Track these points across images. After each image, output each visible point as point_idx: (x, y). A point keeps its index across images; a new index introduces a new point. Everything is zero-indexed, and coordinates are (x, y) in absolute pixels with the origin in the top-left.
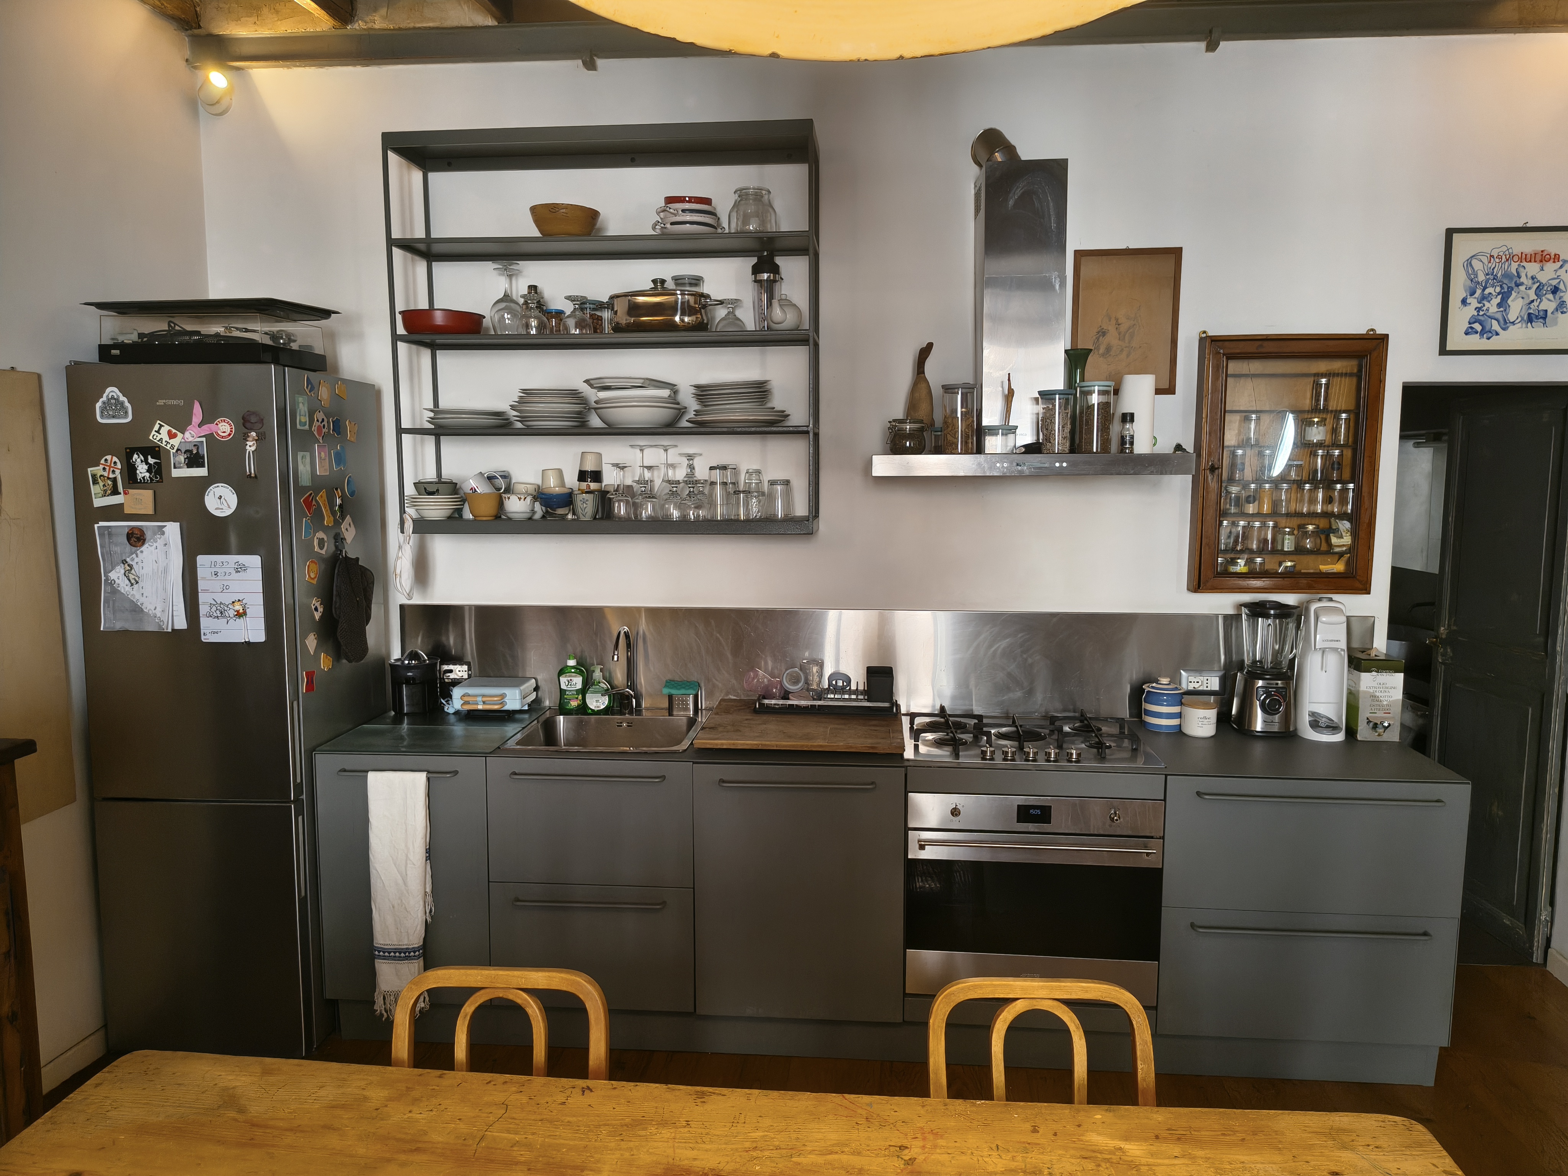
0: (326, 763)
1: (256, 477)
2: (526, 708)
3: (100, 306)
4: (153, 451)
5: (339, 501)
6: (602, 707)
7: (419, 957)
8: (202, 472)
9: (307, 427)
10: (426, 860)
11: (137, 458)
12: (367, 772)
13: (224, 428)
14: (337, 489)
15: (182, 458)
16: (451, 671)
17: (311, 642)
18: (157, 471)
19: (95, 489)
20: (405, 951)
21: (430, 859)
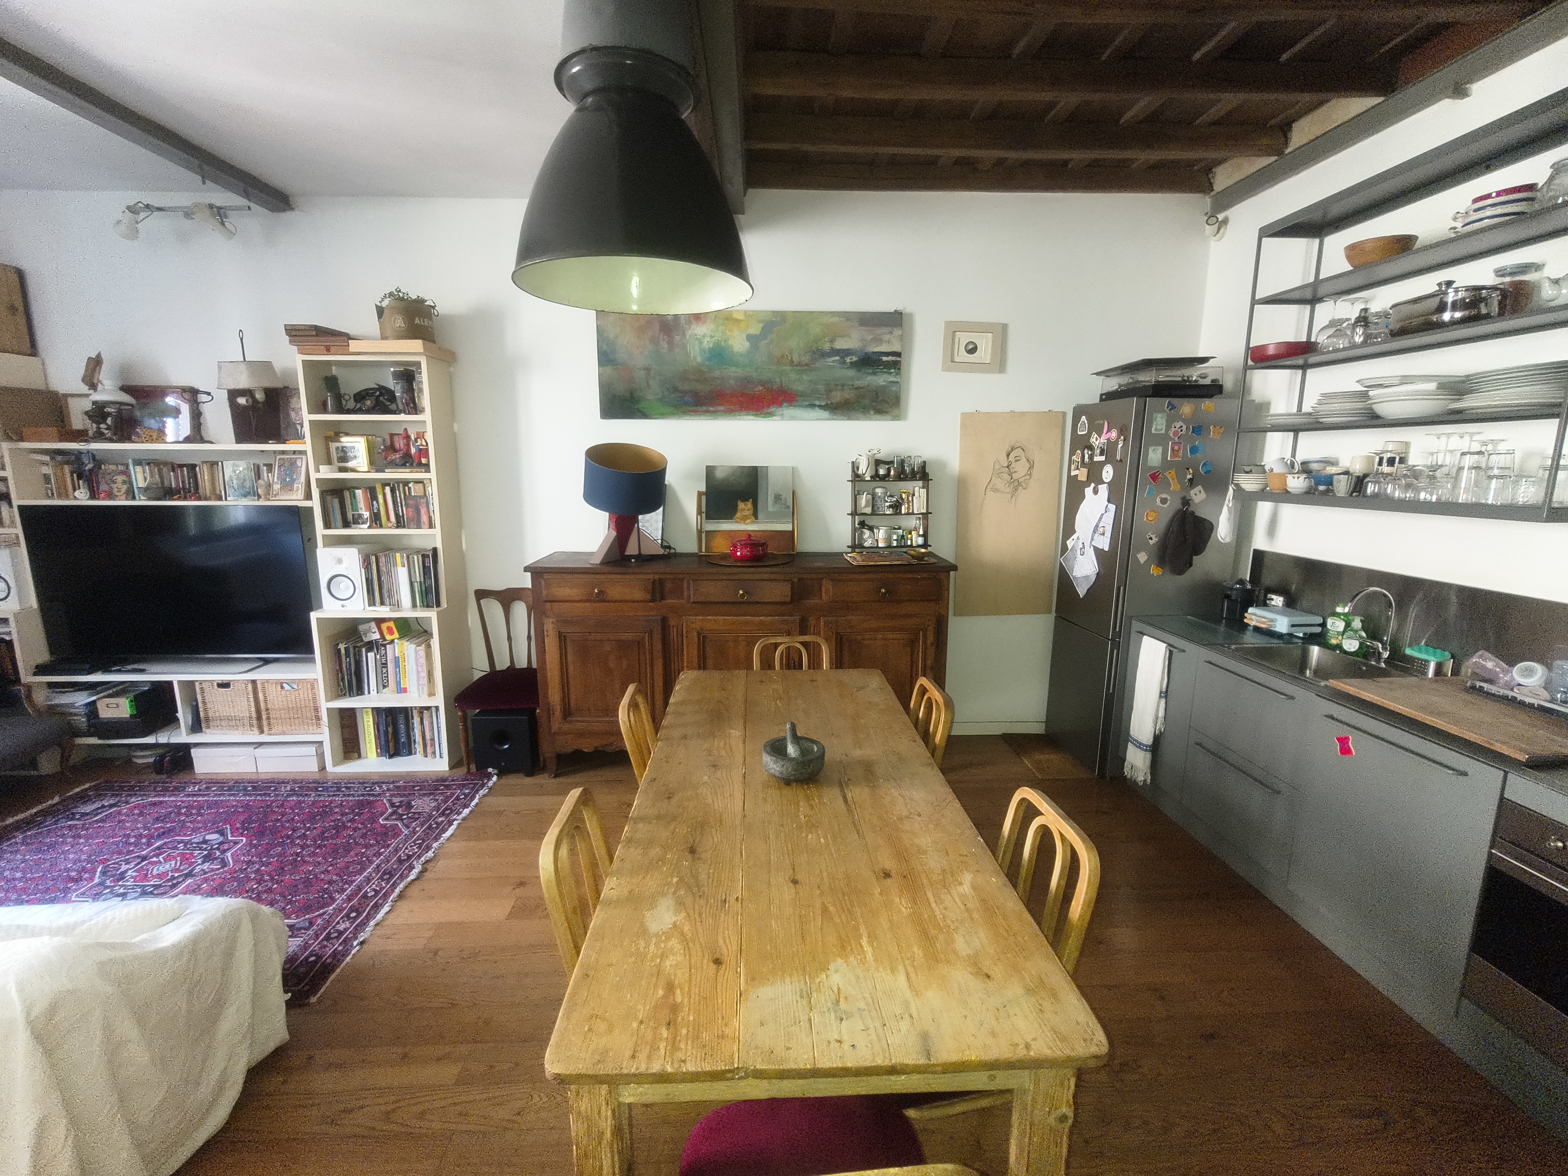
0: (1136, 625)
1: (1121, 460)
2: (1301, 635)
3: (1098, 374)
4: (1091, 448)
5: (1189, 477)
6: (1353, 650)
7: (1146, 750)
8: (1103, 458)
9: (1163, 432)
10: (1160, 697)
11: (1086, 451)
12: (1144, 634)
13: (1114, 434)
14: (1188, 469)
15: (1098, 451)
16: (1272, 599)
17: (1142, 557)
18: (1091, 457)
19: (1073, 467)
20: (1140, 744)
21: (1166, 697)
